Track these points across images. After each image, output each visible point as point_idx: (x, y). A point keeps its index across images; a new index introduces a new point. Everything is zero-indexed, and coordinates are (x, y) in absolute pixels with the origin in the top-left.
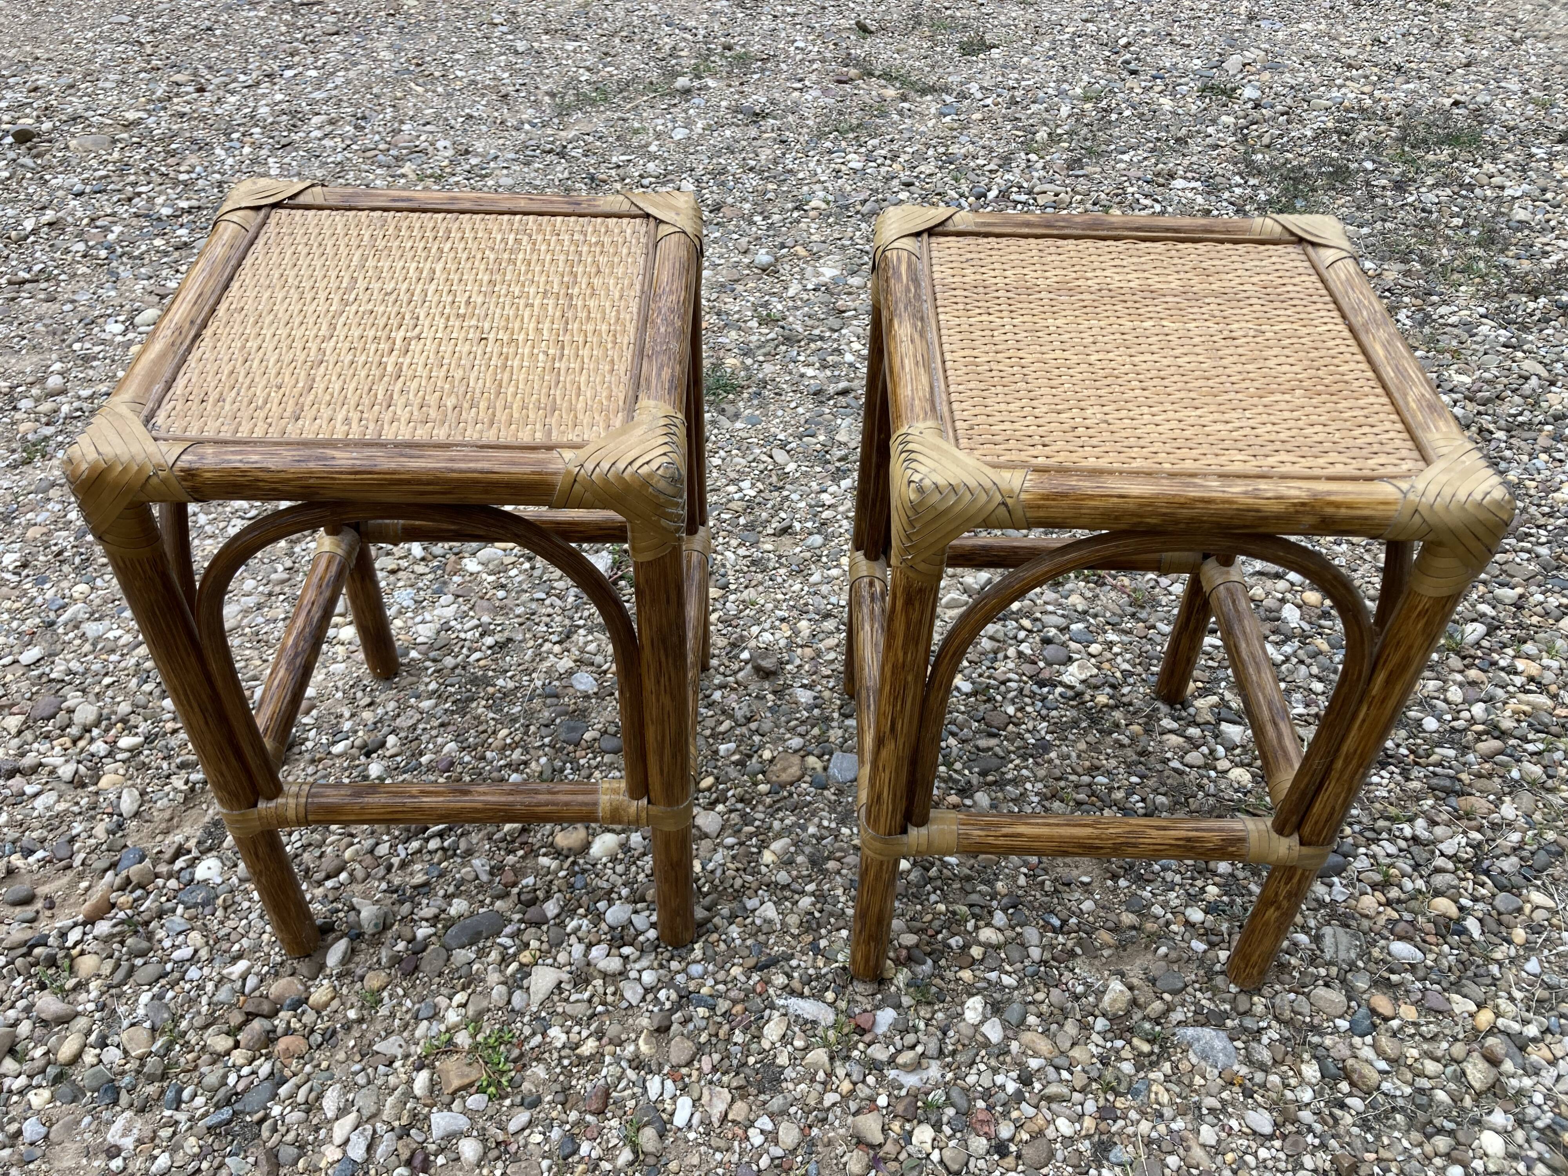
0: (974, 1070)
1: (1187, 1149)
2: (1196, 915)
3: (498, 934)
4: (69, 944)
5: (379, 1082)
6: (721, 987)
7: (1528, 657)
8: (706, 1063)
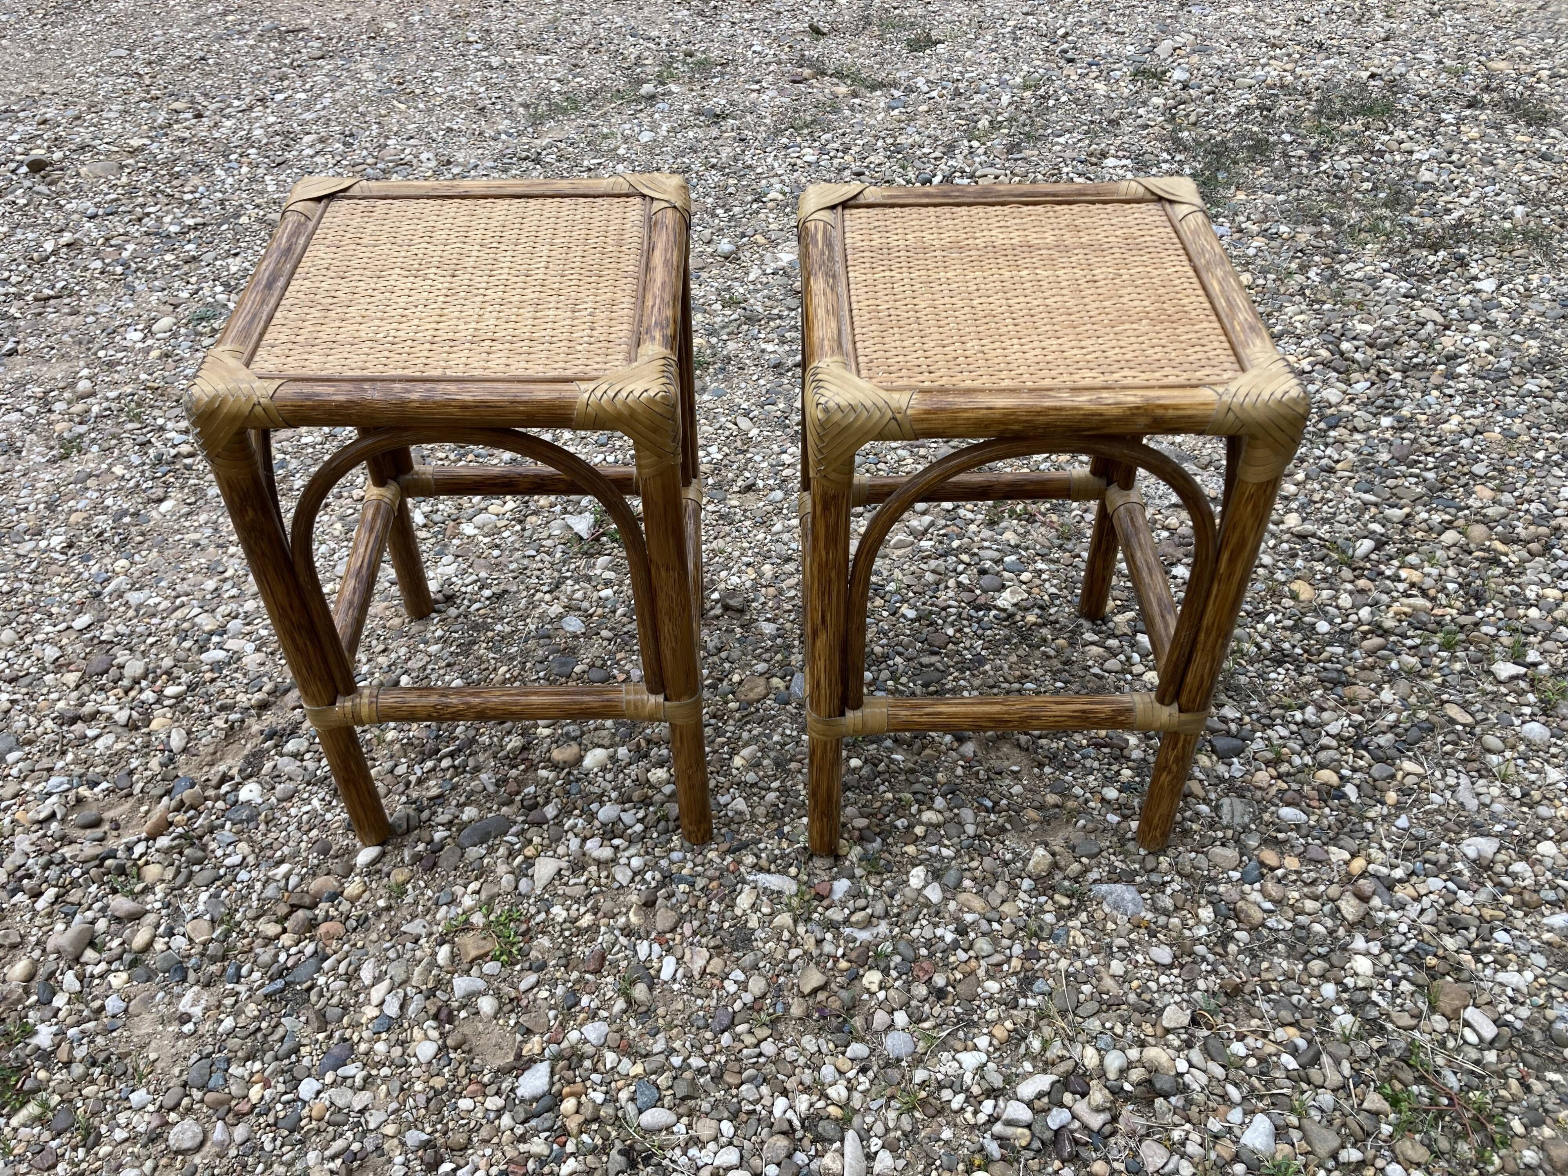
0: (917, 925)
1: (1099, 980)
2: (1111, 793)
3: (505, 834)
4: (136, 856)
5: (407, 956)
6: (699, 869)
7: (1412, 567)
8: (687, 929)
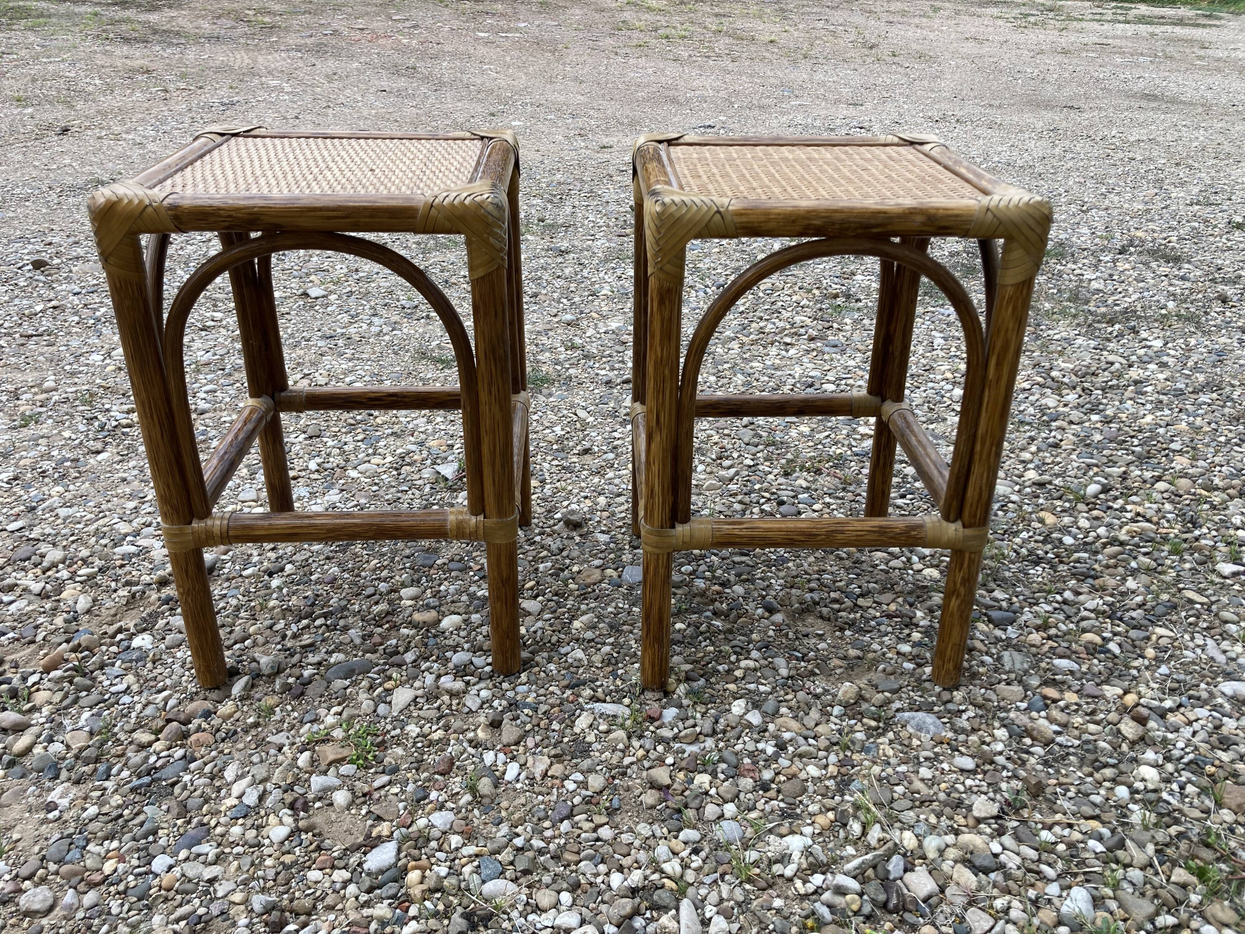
0: (740, 741)
1: (910, 783)
2: (905, 648)
3: (368, 672)
4: (29, 683)
5: (270, 760)
6: (542, 698)
7: (1134, 503)
8: (530, 742)
